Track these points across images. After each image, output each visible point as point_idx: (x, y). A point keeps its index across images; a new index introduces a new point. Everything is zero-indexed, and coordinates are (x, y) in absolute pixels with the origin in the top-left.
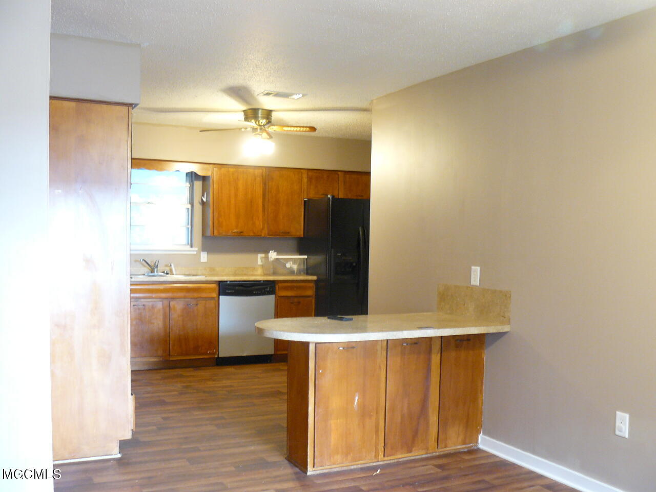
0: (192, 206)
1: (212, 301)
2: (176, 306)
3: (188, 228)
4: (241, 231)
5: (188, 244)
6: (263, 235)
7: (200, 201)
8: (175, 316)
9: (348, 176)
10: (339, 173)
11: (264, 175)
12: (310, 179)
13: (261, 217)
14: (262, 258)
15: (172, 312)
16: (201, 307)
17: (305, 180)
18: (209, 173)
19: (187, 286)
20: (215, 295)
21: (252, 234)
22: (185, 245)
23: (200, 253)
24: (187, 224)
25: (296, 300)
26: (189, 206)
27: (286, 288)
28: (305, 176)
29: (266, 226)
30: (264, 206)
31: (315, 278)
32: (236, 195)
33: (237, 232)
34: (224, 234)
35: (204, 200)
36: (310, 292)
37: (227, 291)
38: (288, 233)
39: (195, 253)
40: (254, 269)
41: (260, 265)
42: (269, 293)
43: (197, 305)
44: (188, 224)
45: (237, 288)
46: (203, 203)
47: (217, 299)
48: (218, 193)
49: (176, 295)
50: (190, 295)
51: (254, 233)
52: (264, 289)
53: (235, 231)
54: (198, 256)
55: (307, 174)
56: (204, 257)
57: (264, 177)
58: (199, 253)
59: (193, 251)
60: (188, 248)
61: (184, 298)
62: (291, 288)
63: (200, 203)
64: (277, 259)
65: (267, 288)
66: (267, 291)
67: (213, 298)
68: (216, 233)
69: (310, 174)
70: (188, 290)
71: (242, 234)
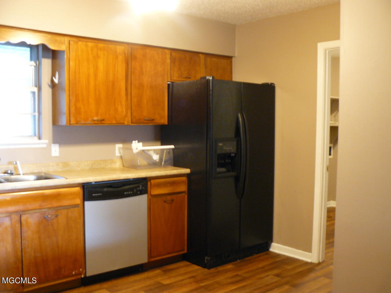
0: (40, 89)
1: (76, 209)
2: (29, 220)
3: (35, 116)
4: (103, 119)
5: (35, 135)
6: (126, 123)
7: (50, 84)
8: (28, 233)
9: (209, 59)
10: (201, 55)
11: (126, 52)
12: (173, 60)
13: (124, 102)
14: (119, 149)
15: (25, 229)
16: (62, 219)
17: (168, 61)
18: (63, 48)
19: (43, 193)
20: (78, 201)
21: (114, 122)
22: (31, 136)
23: (51, 146)
24: (33, 111)
25: (169, 198)
26: (36, 90)
27: (159, 186)
28: (168, 56)
29: (129, 114)
30: (126, 89)
31: (187, 171)
32: (96, 75)
33: (98, 121)
34: (83, 122)
35: (56, 81)
36: (183, 188)
37: (94, 195)
38: (153, 120)
39: (45, 146)
40: (112, 161)
41: (118, 157)
42: (142, 192)
43: (57, 216)
44: (35, 111)
45: (105, 189)
46: (53, 85)
47: (81, 206)
48: (75, 72)
49: (29, 206)
50: (47, 204)
51: (116, 120)
52: (136, 188)
53: (95, 118)
54: (48, 150)
55: (171, 54)
56: (56, 150)
57: (126, 55)
58: (49, 146)
59: (43, 144)
60: (36, 140)
61: (40, 209)
62: (164, 185)
63: (49, 86)
64: (143, 151)
65: (139, 187)
66: (139, 191)
67: (76, 206)
68: (73, 121)
69: (174, 54)
70: (45, 198)
71: (103, 122)
